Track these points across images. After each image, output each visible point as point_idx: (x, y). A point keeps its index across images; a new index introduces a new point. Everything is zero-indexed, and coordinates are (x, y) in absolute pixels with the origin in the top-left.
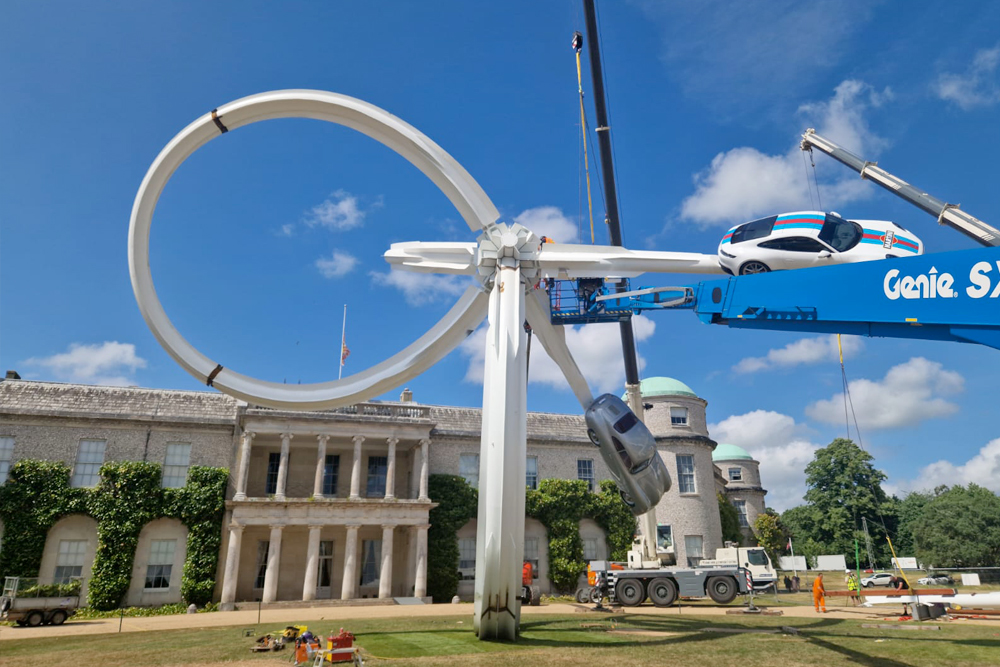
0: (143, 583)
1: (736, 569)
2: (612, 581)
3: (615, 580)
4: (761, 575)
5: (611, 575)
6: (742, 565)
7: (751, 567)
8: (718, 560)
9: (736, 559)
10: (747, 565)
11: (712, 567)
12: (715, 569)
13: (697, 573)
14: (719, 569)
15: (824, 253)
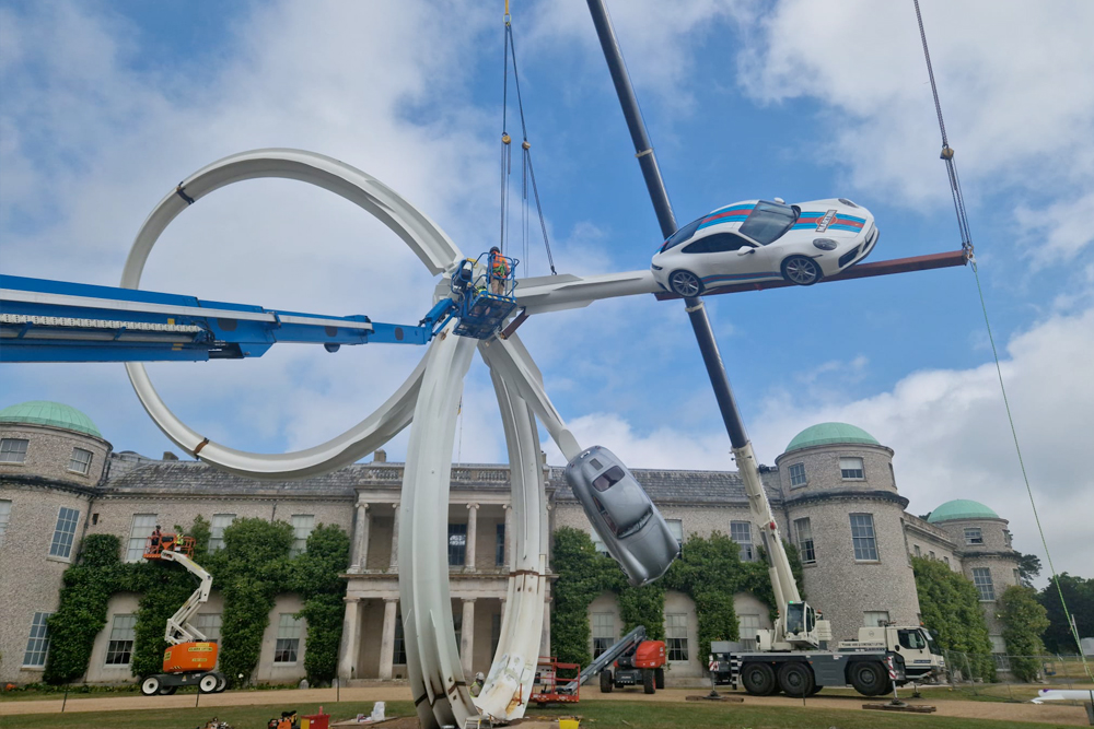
0: (273, 657)
1: (883, 653)
2: (735, 665)
3: (740, 664)
4: (916, 661)
5: (735, 658)
6: (892, 649)
7: (903, 651)
8: (860, 642)
9: (883, 640)
10: (897, 648)
11: (853, 650)
12: (857, 653)
13: (836, 658)
14: (863, 652)
15: (745, 249)
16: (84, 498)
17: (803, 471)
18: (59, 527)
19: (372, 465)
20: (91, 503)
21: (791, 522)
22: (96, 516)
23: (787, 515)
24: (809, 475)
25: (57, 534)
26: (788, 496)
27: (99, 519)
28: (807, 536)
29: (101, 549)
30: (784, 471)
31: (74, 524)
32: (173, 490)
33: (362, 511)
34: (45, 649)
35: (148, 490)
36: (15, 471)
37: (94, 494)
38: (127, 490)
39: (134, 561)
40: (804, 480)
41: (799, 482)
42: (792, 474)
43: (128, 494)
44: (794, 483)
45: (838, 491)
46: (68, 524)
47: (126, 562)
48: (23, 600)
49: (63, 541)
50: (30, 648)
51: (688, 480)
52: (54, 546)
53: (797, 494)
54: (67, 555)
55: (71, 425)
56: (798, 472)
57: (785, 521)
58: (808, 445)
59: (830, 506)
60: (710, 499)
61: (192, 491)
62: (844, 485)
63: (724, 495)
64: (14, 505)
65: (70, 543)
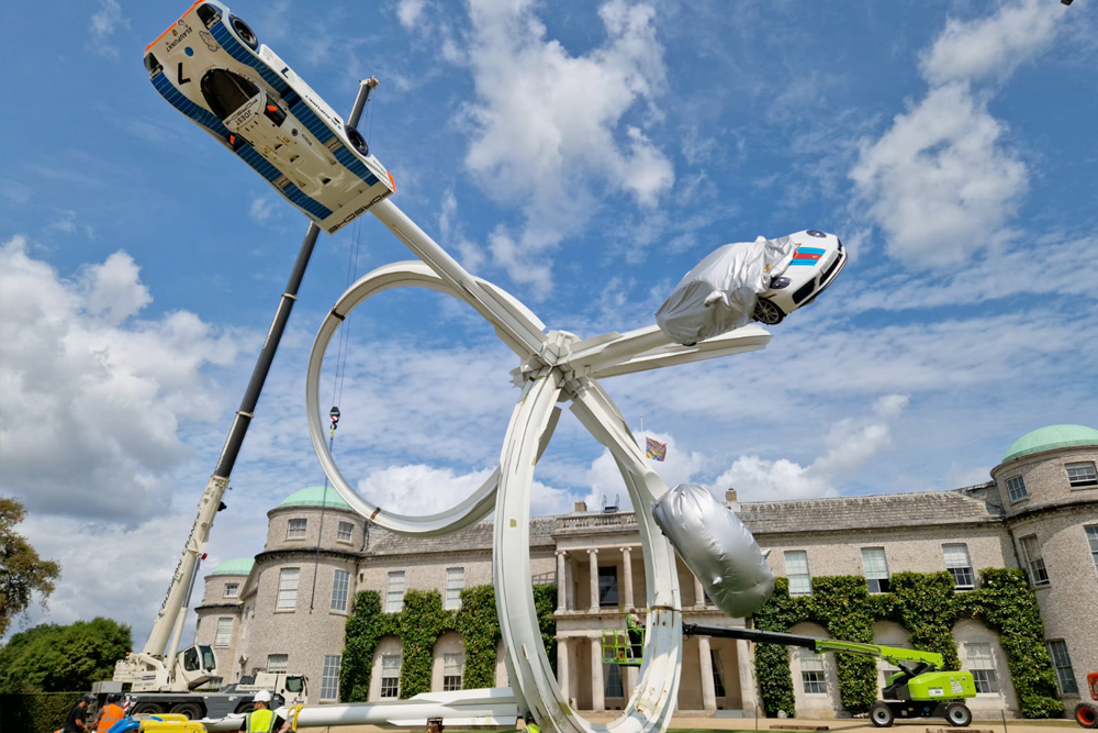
10: (283, 691)
11: (248, 692)
16: (351, 561)
17: (1022, 484)
18: (335, 586)
19: (573, 515)
20: (357, 565)
21: (1017, 541)
22: (362, 575)
23: (1010, 533)
24: (1029, 487)
25: (335, 593)
26: (1011, 512)
27: (364, 578)
28: (1036, 555)
29: (368, 604)
30: (1002, 486)
31: (347, 583)
32: (415, 551)
33: (561, 558)
34: (335, 686)
35: (396, 552)
36: (299, 545)
37: (357, 559)
38: (381, 553)
39: (392, 611)
40: (1025, 493)
41: (1020, 496)
42: (1011, 487)
43: (382, 556)
44: (1014, 498)
45: (1067, 502)
46: (342, 583)
47: (386, 612)
48: (316, 647)
49: (340, 597)
50: (324, 685)
51: (889, 505)
52: (334, 602)
53: (1020, 509)
54: (344, 609)
55: (336, 503)
56: (1017, 485)
57: (1010, 540)
58: (1025, 454)
59: (1059, 520)
60: (914, 523)
61: (428, 551)
62: (1074, 494)
63: (932, 517)
64: (302, 570)
65: (345, 598)
